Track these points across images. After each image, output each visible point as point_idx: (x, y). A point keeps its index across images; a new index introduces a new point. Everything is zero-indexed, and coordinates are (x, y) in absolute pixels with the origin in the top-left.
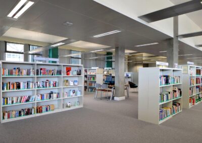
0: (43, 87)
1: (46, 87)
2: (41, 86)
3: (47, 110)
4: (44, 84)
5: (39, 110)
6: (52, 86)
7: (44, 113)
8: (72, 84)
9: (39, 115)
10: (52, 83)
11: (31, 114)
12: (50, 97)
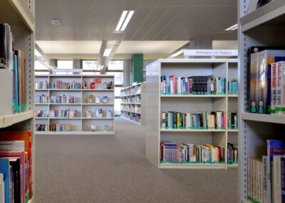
0: (57, 102)
1: (60, 102)
2: (55, 101)
3: (61, 130)
4: (58, 98)
5: (53, 128)
6: (68, 102)
7: (58, 133)
8: (98, 101)
9: (52, 133)
10: (68, 98)
11: (44, 130)
12: (66, 114)
